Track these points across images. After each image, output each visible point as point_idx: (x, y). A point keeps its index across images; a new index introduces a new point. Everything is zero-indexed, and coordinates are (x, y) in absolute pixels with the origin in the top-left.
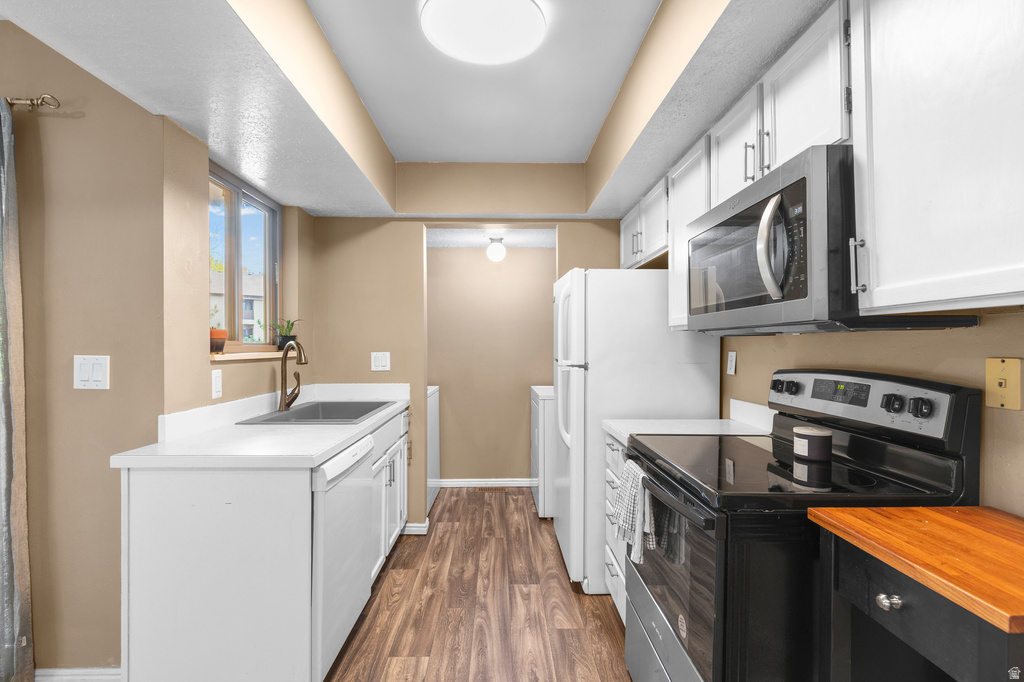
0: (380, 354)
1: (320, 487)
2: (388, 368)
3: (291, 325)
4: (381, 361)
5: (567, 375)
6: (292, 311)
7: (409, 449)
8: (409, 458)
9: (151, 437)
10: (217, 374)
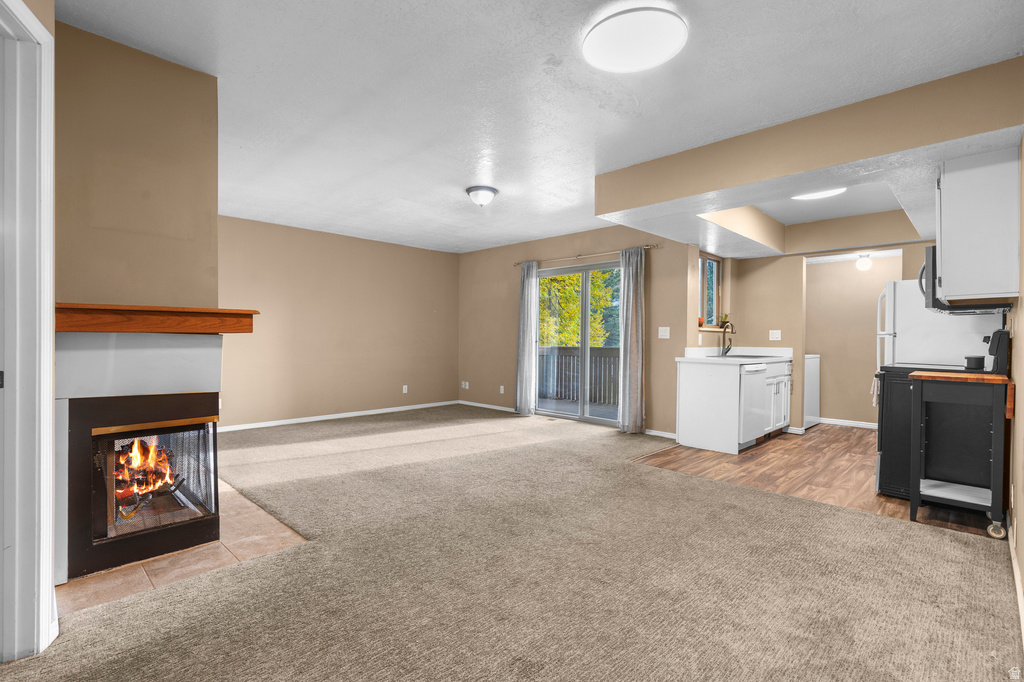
0: (775, 331)
1: (743, 372)
2: (780, 339)
3: (726, 316)
4: (775, 335)
5: (883, 340)
6: (727, 309)
7: (792, 385)
8: (792, 390)
9: (683, 355)
10: (700, 335)
